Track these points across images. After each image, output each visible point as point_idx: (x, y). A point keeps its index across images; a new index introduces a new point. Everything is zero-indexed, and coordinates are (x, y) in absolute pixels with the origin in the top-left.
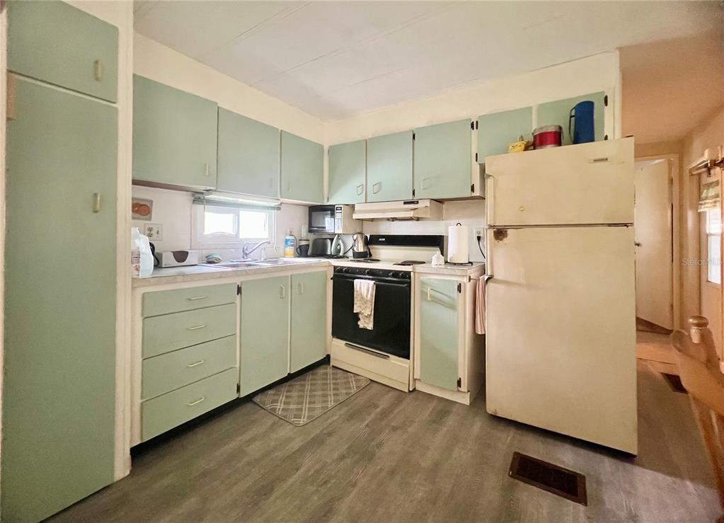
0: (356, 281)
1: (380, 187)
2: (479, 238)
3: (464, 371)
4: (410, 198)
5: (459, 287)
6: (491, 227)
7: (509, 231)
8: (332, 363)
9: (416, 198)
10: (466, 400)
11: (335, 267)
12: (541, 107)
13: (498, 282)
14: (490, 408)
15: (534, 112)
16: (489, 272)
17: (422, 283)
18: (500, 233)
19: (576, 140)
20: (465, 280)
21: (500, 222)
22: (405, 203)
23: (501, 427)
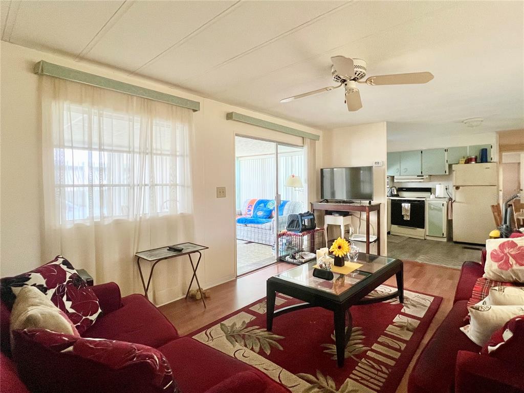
0: (402, 204)
1: (407, 170)
2: (446, 189)
3: (444, 230)
4: (420, 174)
5: (443, 204)
6: (454, 186)
7: (461, 187)
8: (391, 233)
9: (423, 175)
10: (445, 240)
11: (392, 200)
12: (470, 147)
13: (456, 202)
14: (454, 240)
15: (468, 148)
16: (453, 199)
17: (429, 204)
18: (457, 188)
19: (482, 162)
20: (445, 202)
21: (457, 185)
22: (418, 176)
23: (457, 244)
